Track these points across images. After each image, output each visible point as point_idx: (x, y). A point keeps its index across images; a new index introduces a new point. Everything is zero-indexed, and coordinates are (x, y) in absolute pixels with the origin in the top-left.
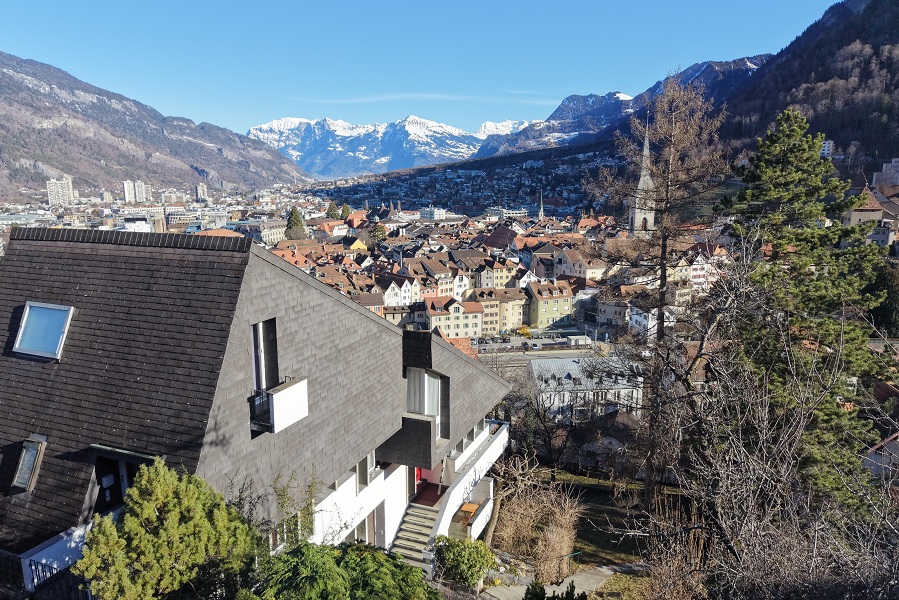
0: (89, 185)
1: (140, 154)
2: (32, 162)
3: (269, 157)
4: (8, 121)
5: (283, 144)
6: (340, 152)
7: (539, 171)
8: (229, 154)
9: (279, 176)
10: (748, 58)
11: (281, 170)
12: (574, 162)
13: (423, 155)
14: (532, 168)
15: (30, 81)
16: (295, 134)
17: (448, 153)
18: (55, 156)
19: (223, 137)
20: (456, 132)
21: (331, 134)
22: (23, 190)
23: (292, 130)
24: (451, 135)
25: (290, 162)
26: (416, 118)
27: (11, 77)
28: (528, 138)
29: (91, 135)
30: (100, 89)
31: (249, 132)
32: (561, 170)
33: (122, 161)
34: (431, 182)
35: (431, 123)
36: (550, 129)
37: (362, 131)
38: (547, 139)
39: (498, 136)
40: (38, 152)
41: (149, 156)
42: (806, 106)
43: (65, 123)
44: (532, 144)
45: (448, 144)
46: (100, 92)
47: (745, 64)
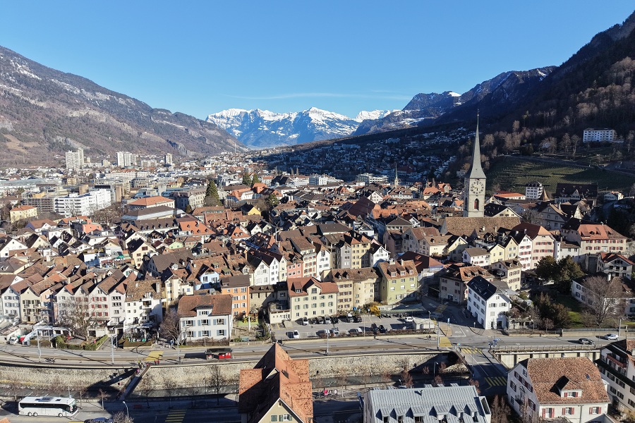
0: (100, 153)
1: (135, 133)
2: (64, 138)
3: (219, 134)
4: (51, 112)
5: (229, 126)
6: (266, 131)
7: (397, 145)
8: (193, 133)
9: (225, 147)
10: (539, 69)
11: (227, 143)
12: (421, 139)
13: (320, 133)
14: (392, 143)
15: (68, 87)
16: (238, 119)
17: (336, 132)
18: (79, 134)
19: (189, 121)
20: (342, 118)
21: (261, 119)
22: (57, 156)
23: (235, 117)
24: (339, 120)
25: (233, 137)
26: (316, 109)
27: (55, 85)
28: (390, 122)
29: (104, 121)
30: (112, 92)
31: (207, 118)
32: (412, 144)
33: (122, 137)
34: (323, 152)
35: (325, 112)
36: (405, 116)
37: (281, 117)
38: (402, 122)
39: (370, 120)
40: (69, 132)
41: (140, 134)
42: (592, 104)
43: (87, 113)
44: (393, 125)
45: (337, 126)
46: (112, 93)
47: (537, 73)
